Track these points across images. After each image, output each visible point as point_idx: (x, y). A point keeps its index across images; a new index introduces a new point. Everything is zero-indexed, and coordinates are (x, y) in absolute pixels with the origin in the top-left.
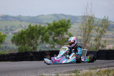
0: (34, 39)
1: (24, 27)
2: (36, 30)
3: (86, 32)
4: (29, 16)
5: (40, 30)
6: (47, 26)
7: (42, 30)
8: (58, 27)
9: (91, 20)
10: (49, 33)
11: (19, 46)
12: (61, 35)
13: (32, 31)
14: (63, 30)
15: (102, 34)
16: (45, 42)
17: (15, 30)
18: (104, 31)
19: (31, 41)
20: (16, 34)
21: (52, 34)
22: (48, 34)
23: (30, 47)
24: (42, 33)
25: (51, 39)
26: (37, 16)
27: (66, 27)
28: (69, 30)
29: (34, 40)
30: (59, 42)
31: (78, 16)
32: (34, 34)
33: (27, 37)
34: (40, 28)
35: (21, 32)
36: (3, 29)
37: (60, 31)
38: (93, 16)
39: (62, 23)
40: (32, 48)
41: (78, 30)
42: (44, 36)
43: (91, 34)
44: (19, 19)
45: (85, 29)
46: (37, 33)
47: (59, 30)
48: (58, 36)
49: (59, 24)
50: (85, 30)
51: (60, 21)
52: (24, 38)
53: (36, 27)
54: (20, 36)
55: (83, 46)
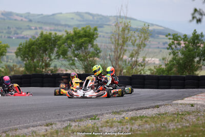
0: (47, 52)
2: (50, 39)
3: (118, 45)
4: (42, 15)
5: (56, 40)
7: (59, 40)
8: (80, 37)
9: (126, 28)
11: (26, 61)
13: (44, 41)
14: (87, 42)
15: (141, 48)
16: (61, 56)
17: (21, 34)
18: (143, 45)
20: (23, 45)
21: (72, 46)
22: (67, 46)
23: (41, 63)
24: (58, 45)
25: (70, 54)
26: (53, 15)
27: (91, 37)
28: (95, 41)
29: (46, 54)
30: (81, 57)
31: (111, 16)
32: (47, 45)
33: (37, 49)
35: (29, 42)
36: (5, 31)
37: (83, 42)
38: (129, 24)
39: (85, 32)
40: (44, 64)
41: (110, 35)
42: (61, 48)
43: (125, 48)
46: (51, 44)
47: (81, 40)
48: (79, 49)
49: (82, 32)
50: (117, 42)
51: (83, 29)
52: (33, 51)
53: (50, 36)
54: (28, 48)
55: (114, 64)
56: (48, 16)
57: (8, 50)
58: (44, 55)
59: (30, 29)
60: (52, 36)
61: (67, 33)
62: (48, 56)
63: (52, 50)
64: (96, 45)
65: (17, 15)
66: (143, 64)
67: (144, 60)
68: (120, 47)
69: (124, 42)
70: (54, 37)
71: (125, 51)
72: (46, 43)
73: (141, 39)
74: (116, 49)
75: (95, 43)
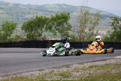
0: (40, 28)
1: (32, 14)
2: (42, 20)
3: (82, 23)
4: (37, 5)
5: (45, 20)
7: (47, 20)
8: (59, 18)
9: (87, 13)
10: (52, 23)
11: (28, 32)
12: (61, 25)
13: (38, 21)
14: (64, 21)
15: (95, 25)
16: (48, 30)
17: (25, 16)
18: (96, 23)
20: (26, 23)
21: (55, 24)
22: (52, 24)
23: (36, 34)
24: (46, 23)
25: (53, 28)
26: (44, 5)
27: (66, 19)
28: (68, 21)
29: (39, 29)
30: (60, 30)
31: (78, 6)
32: (40, 23)
33: (34, 25)
36: (15, 15)
37: (61, 22)
38: (88, 11)
39: (63, 15)
40: (38, 34)
41: (77, 17)
42: (48, 25)
43: (86, 25)
44: (29, 7)
48: (59, 26)
49: (61, 16)
50: (81, 22)
51: (61, 14)
52: (31, 27)
53: (42, 18)
54: (29, 25)
55: (79, 35)
56: (41, 6)
57: (17, 26)
58: (38, 29)
59: (30, 13)
60: (43, 18)
61: (52, 16)
62: (40, 30)
63: (43, 26)
64: (69, 23)
65: (23, 5)
66: (96, 35)
67: (97, 32)
68: (83, 25)
69: (85, 22)
70: (44, 19)
71: (86, 27)
72: (39, 22)
73: (96, 20)
74: (81, 25)
75: (68, 22)
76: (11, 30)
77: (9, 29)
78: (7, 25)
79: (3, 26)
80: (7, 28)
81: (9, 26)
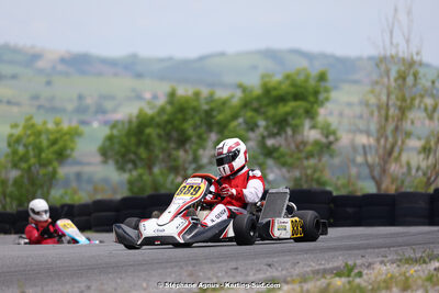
0: (187, 146)
1: (147, 98)
2: (195, 110)
3: (387, 119)
4: (170, 59)
5: (212, 110)
6: (239, 94)
7: (220, 112)
8: (282, 99)
9: (408, 71)
10: (246, 122)
11: (130, 171)
12: (289, 131)
13: (180, 116)
14: (301, 111)
17: (115, 110)
19: (174, 153)
20: (120, 126)
21: (256, 126)
22: (243, 126)
23: (172, 176)
24: (219, 123)
26: (202, 59)
27: (312, 99)
28: (323, 113)
29: (186, 151)
30: (283, 155)
31: (360, 59)
32: (186, 126)
33: (160, 136)
34: (213, 105)
35: (138, 117)
36: (70, 107)
37: (288, 114)
38: (415, 57)
39: (294, 85)
41: (358, 110)
43: (407, 126)
44: (131, 67)
45: (384, 108)
46: (199, 123)
47: (283, 109)
48: (278, 134)
49: (285, 87)
50: (383, 112)
51: (288, 77)
52: (148, 144)
53: (197, 100)
54: (135, 135)
55: (376, 173)
60: (203, 100)
61: (244, 91)
63: (202, 140)
68: (393, 125)
70: (206, 103)
71: (408, 134)
72: (185, 120)
74: (381, 129)
76: (50, 162)
77: (43, 155)
78: (31, 139)
79: (14, 142)
80: (31, 153)
81: (40, 142)
